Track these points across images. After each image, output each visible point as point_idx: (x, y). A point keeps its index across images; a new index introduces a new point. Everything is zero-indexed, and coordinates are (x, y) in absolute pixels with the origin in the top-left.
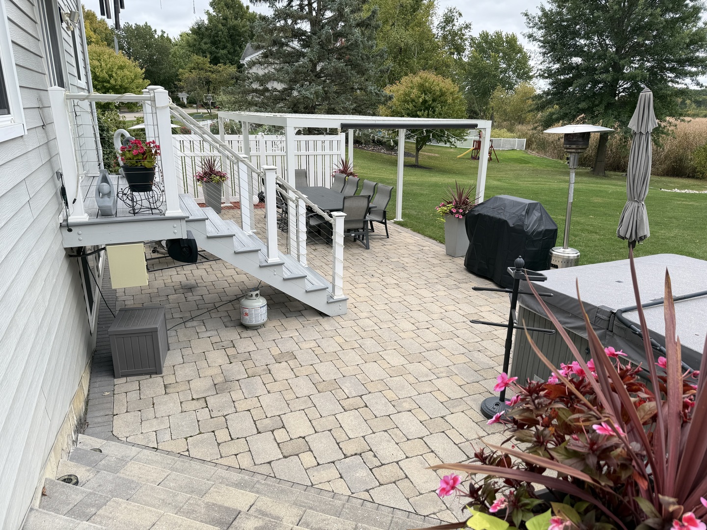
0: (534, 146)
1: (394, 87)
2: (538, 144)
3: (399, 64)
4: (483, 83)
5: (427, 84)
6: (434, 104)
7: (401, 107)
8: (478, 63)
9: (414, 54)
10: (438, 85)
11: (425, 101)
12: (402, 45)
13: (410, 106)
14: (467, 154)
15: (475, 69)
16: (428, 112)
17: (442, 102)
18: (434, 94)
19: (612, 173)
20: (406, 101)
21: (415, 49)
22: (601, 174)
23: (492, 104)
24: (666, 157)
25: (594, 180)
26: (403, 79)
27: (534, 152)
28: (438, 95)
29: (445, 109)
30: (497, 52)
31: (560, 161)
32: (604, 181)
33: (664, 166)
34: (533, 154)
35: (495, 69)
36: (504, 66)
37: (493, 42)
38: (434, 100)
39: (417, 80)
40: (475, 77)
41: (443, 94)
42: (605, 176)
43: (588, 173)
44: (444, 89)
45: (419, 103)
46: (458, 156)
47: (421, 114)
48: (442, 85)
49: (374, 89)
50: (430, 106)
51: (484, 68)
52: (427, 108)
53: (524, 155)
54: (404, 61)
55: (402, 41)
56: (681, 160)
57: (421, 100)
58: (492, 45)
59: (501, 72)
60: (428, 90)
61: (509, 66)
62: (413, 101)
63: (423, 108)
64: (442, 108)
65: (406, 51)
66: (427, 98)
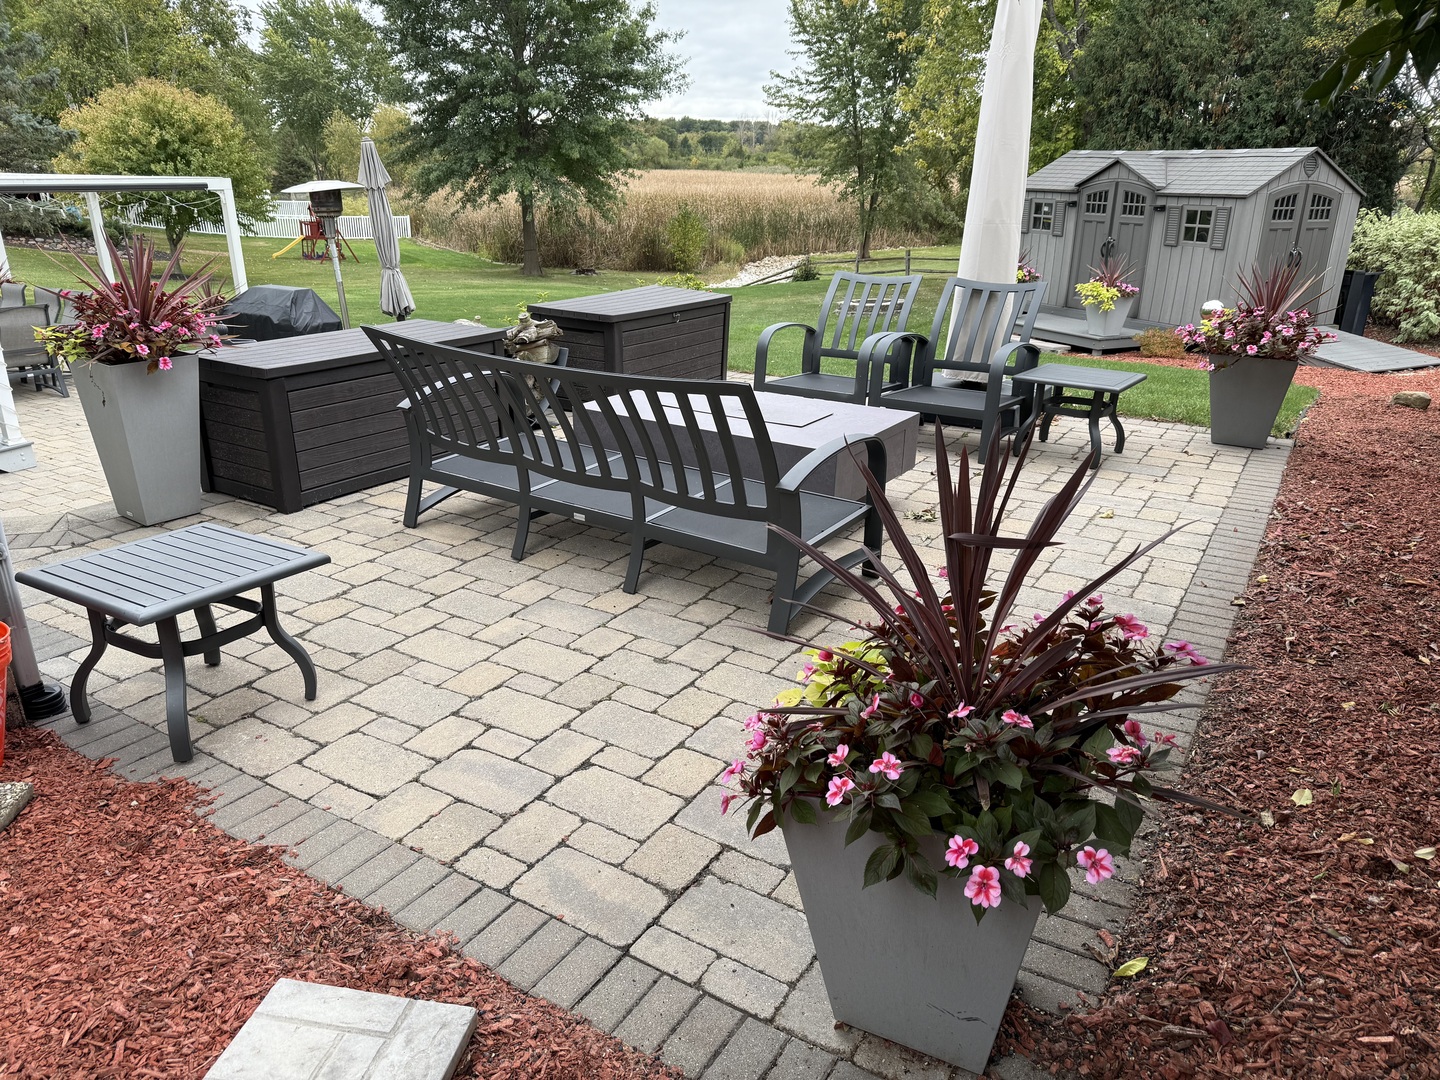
0: (426, 229)
1: (86, 112)
2: (431, 226)
3: (89, 60)
4: (306, 102)
5: (160, 107)
6: (186, 149)
7: (111, 153)
8: (284, 57)
9: (122, 40)
10: (186, 109)
11: (163, 144)
12: (87, 20)
13: (133, 153)
14: (292, 250)
15: (281, 72)
16: (175, 165)
17: (203, 144)
18: (181, 128)
19: (557, 270)
20: (118, 142)
21: (121, 26)
22: (535, 273)
23: (331, 148)
24: (634, 237)
25: (522, 282)
26: (105, 95)
27: (428, 241)
28: (190, 131)
29: (211, 158)
30: (323, 35)
31: (473, 254)
32: (536, 284)
33: (632, 255)
34: (427, 244)
35: (325, 72)
36: (344, 67)
37: (308, 16)
38: (183, 141)
39: (135, 96)
40: (285, 87)
41: (199, 129)
42: (542, 276)
43: (516, 272)
44: (200, 118)
45: (153, 149)
46: (275, 255)
47: (160, 170)
48: (194, 109)
49: (28, 120)
50: (176, 152)
51: (303, 70)
52: (171, 157)
53: (410, 248)
54: (102, 55)
55: (84, 11)
56: (653, 242)
57: (154, 141)
58: (308, 22)
59: (341, 80)
60: (164, 119)
61: (354, 67)
62: (135, 141)
63: (162, 157)
64: (203, 156)
65: (99, 31)
66: (167, 137)
